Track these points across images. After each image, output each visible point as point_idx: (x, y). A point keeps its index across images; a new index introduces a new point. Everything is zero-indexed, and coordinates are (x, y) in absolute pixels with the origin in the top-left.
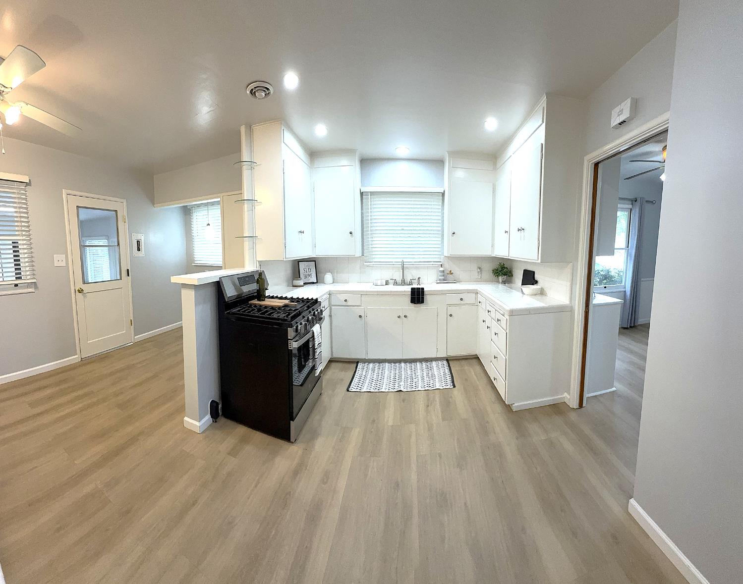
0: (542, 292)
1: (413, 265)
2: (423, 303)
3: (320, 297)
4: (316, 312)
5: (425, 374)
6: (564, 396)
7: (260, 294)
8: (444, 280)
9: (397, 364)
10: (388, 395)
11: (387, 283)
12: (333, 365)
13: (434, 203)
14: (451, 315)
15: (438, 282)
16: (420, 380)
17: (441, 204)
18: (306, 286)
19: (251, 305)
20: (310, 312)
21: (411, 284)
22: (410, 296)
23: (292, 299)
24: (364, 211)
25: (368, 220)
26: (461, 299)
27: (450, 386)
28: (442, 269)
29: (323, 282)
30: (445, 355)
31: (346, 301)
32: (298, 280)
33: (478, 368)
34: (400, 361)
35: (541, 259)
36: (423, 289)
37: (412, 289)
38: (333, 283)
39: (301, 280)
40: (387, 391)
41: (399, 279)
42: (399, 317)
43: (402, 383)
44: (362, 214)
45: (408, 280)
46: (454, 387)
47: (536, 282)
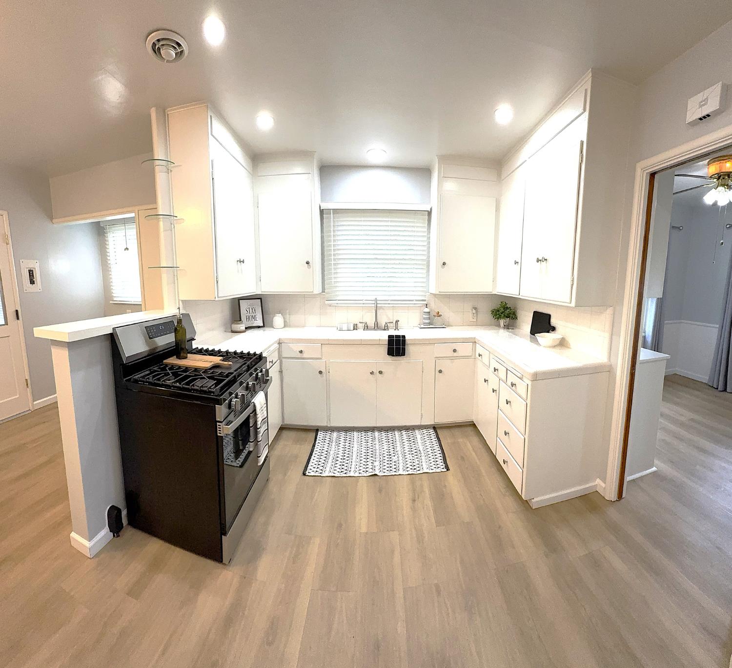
0: (562, 343)
1: (389, 304)
2: (404, 355)
3: (266, 350)
4: (260, 374)
5: (407, 449)
6: (596, 483)
7: (180, 348)
8: (430, 324)
9: (369, 433)
10: (358, 480)
11: (355, 327)
12: (285, 433)
13: (418, 225)
14: (440, 371)
15: (422, 326)
16: (401, 458)
17: (426, 225)
18: (249, 332)
19: (167, 365)
20: (251, 374)
21: (386, 328)
22: (387, 346)
23: (227, 355)
24: (325, 234)
25: (330, 246)
26: (455, 351)
27: (441, 468)
28: (427, 310)
29: (272, 326)
30: (430, 422)
31: (301, 352)
32: (239, 324)
33: (475, 440)
34: (373, 429)
35: (576, 302)
36: (404, 337)
37: (389, 336)
38: (285, 326)
39: (242, 323)
40: (357, 474)
41: (371, 321)
42: (372, 373)
43: (377, 464)
44: (322, 237)
45: (382, 322)
46: (447, 470)
47: (554, 329)
